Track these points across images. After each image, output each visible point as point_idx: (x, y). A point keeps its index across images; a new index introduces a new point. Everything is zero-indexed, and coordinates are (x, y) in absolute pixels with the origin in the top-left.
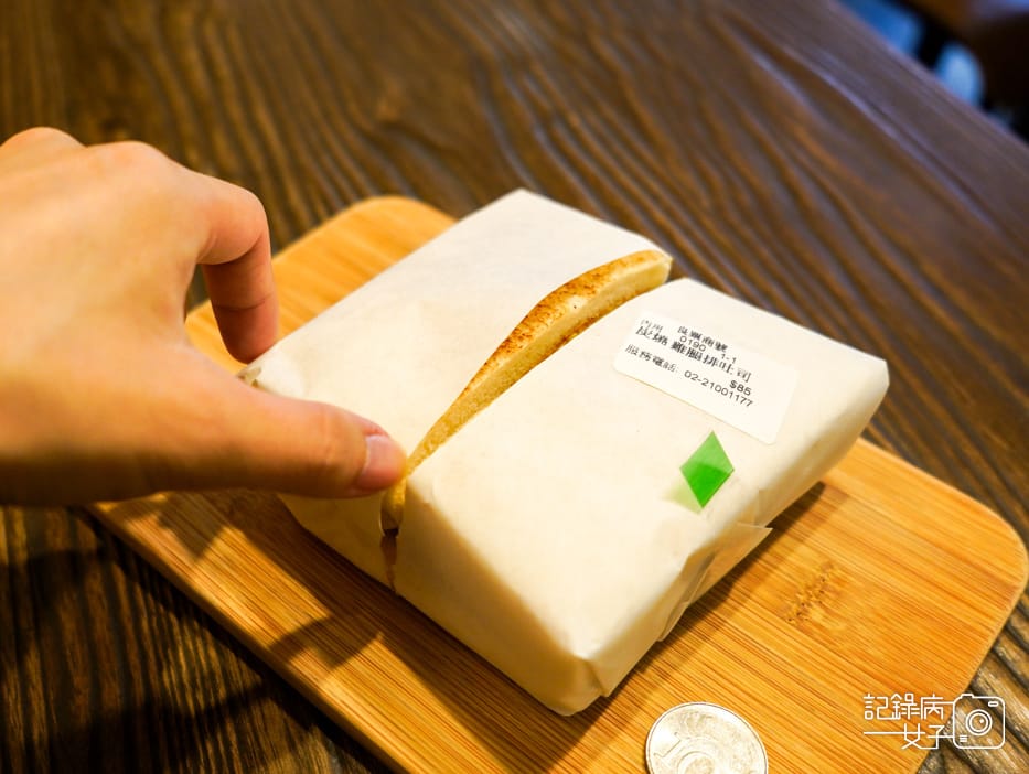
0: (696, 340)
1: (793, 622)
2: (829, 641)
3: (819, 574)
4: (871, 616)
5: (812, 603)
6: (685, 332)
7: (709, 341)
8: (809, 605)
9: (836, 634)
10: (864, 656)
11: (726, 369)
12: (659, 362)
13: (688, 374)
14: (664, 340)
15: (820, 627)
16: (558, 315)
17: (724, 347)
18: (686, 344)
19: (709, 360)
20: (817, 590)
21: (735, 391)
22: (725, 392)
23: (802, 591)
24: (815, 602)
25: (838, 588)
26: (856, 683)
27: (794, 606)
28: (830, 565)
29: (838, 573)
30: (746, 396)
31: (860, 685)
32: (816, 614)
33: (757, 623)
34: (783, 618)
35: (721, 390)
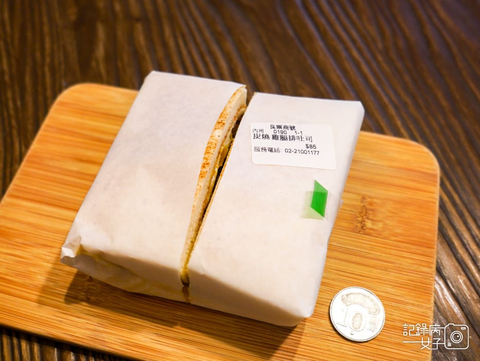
0: (281, 129)
1: (361, 232)
2: (378, 234)
3: (362, 204)
4: (390, 214)
5: (365, 220)
6: (274, 128)
7: (286, 127)
8: (364, 221)
9: (381, 230)
10: (395, 235)
11: (300, 139)
12: (271, 150)
13: (287, 151)
14: (266, 137)
15: (372, 229)
16: (214, 145)
17: (294, 127)
18: (277, 134)
19: (291, 138)
20: (364, 212)
21: (309, 149)
22: (306, 152)
23: (358, 215)
24: (365, 218)
25: (372, 207)
26: (397, 248)
27: (359, 225)
28: (364, 198)
29: (369, 200)
30: (315, 150)
31: (399, 249)
32: (369, 224)
33: (349, 240)
34: (357, 233)
35: (304, 152)
